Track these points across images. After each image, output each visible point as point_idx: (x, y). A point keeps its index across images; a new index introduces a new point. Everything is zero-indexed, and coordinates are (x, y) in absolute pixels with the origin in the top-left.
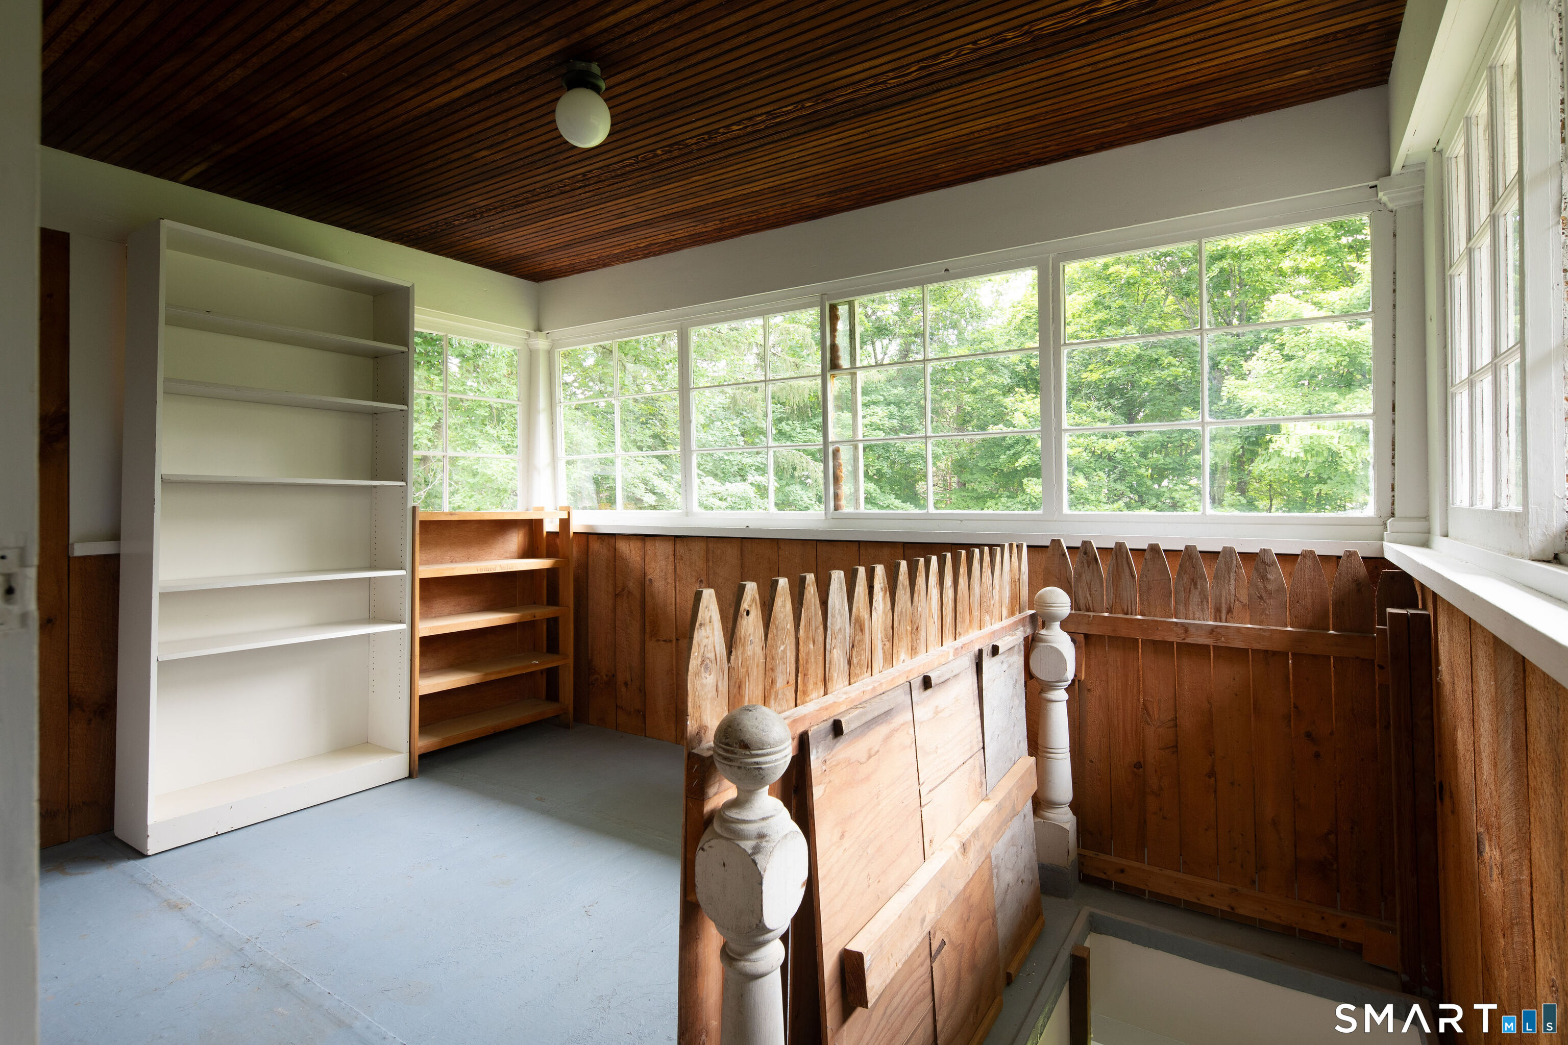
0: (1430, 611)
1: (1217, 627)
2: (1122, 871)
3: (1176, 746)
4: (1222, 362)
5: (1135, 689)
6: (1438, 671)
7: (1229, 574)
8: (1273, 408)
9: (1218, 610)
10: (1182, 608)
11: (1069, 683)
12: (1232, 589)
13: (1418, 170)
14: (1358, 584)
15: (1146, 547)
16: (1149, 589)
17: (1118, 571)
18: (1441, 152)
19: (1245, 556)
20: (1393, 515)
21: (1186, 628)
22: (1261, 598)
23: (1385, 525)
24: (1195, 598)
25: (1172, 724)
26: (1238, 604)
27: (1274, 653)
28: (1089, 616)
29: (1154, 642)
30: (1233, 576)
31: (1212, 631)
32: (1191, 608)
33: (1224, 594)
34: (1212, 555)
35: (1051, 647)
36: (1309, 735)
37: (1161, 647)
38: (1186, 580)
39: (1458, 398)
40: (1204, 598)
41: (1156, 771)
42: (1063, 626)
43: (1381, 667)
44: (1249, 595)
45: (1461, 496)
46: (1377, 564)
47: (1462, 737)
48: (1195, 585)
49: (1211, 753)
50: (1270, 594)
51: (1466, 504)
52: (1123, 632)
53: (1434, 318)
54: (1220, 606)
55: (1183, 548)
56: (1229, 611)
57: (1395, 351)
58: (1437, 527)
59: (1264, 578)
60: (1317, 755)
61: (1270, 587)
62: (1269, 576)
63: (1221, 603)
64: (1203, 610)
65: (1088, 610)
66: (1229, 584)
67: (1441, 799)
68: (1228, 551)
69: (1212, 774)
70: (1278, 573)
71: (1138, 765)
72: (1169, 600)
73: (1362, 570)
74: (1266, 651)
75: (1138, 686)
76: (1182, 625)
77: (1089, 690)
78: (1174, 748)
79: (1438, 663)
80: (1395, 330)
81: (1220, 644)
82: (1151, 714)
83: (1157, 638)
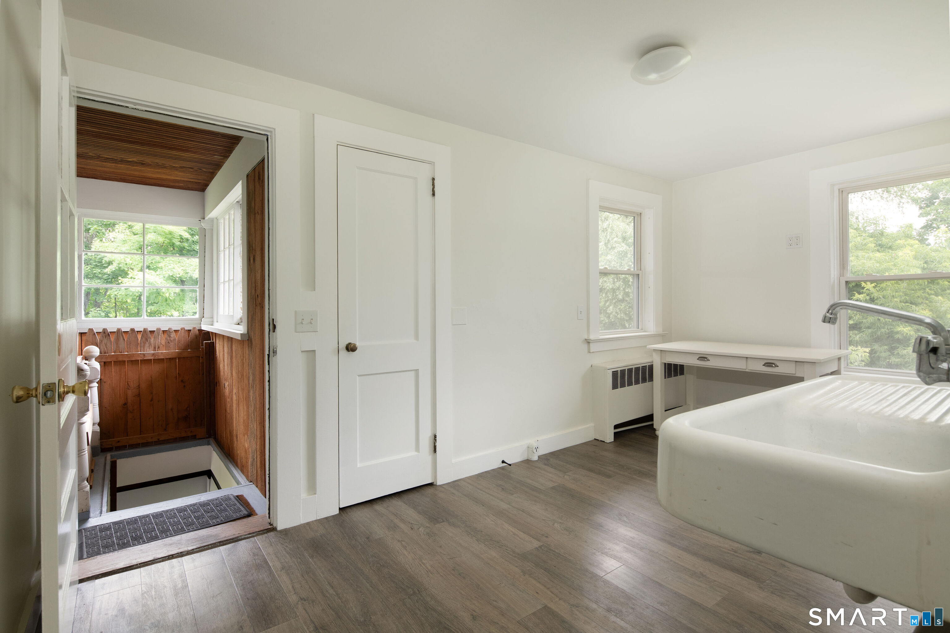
0: (214, 341)
1: (155, 353)
2: (119, 442)
3: (139, 394)
4: (92, 229)
5: (124, 378)
6: (216, 354)
7: (159, 336)
8: (124, 262)
9: (155, 348)
10: (142, 349)
11: (99, 380)
12: (160, 341)
13: (212, 220)
14: (196, 336)
15: (129, 330)
16: (130, 343)
17: (118, 338)
18: (218, 219)
19: (164, 332)
20: (203, 317)
21: (144, 355)
22: (169, 343)
23: (201, 320)
24: (147, 345)
25: (138, 387)
26: (161, 345)
27: (172, 358)
28: (106, 355)
29: (132, 361)
30: (160, 337)
31: (153, 354)
32: (145, 348)
33: (157, 342)
34: (152, 332)
35: (92, 367)
36: (182, 381)
37: (134, 362)
38: (144, 339)
39: (221, 286)
40: (150, 344)
41: (132, 405)
42: (96, 360)
43: (202, 358)
44: (165, 343)
45: (221, 312)
46: (200, 331)
47: (221, 366)
48: (147, 340)
49: (152, 393)
50: (172, 341)
51: (222, 313)
52: (120, 359)
53: (215, 263)
54: (156, 347)
55: (142, 330)
56: (159, 348)
57: (205, 270)
58: (215, 320)
59: (170, 337)
60: (184, 386)
61: (172, 339)
62: (171, 336)
63: (156, 345)
64: (150, 348)
65: (105, 353)
66: (159, 339)
67: (216, 386)
68: (159, 329)
69: (152, 400)
70: (173, 335)
71: (125, 404)
72: (138, 346)
73: (197, 332)
74: (170, 358)
75: (125, 377)
76: (143, 354)
77: (105, 382)
78: (139, 395)
79: (216, 352)
80: (205, 263)
81: (156, 358)
82: (130, 385)
83: (134, 359)
